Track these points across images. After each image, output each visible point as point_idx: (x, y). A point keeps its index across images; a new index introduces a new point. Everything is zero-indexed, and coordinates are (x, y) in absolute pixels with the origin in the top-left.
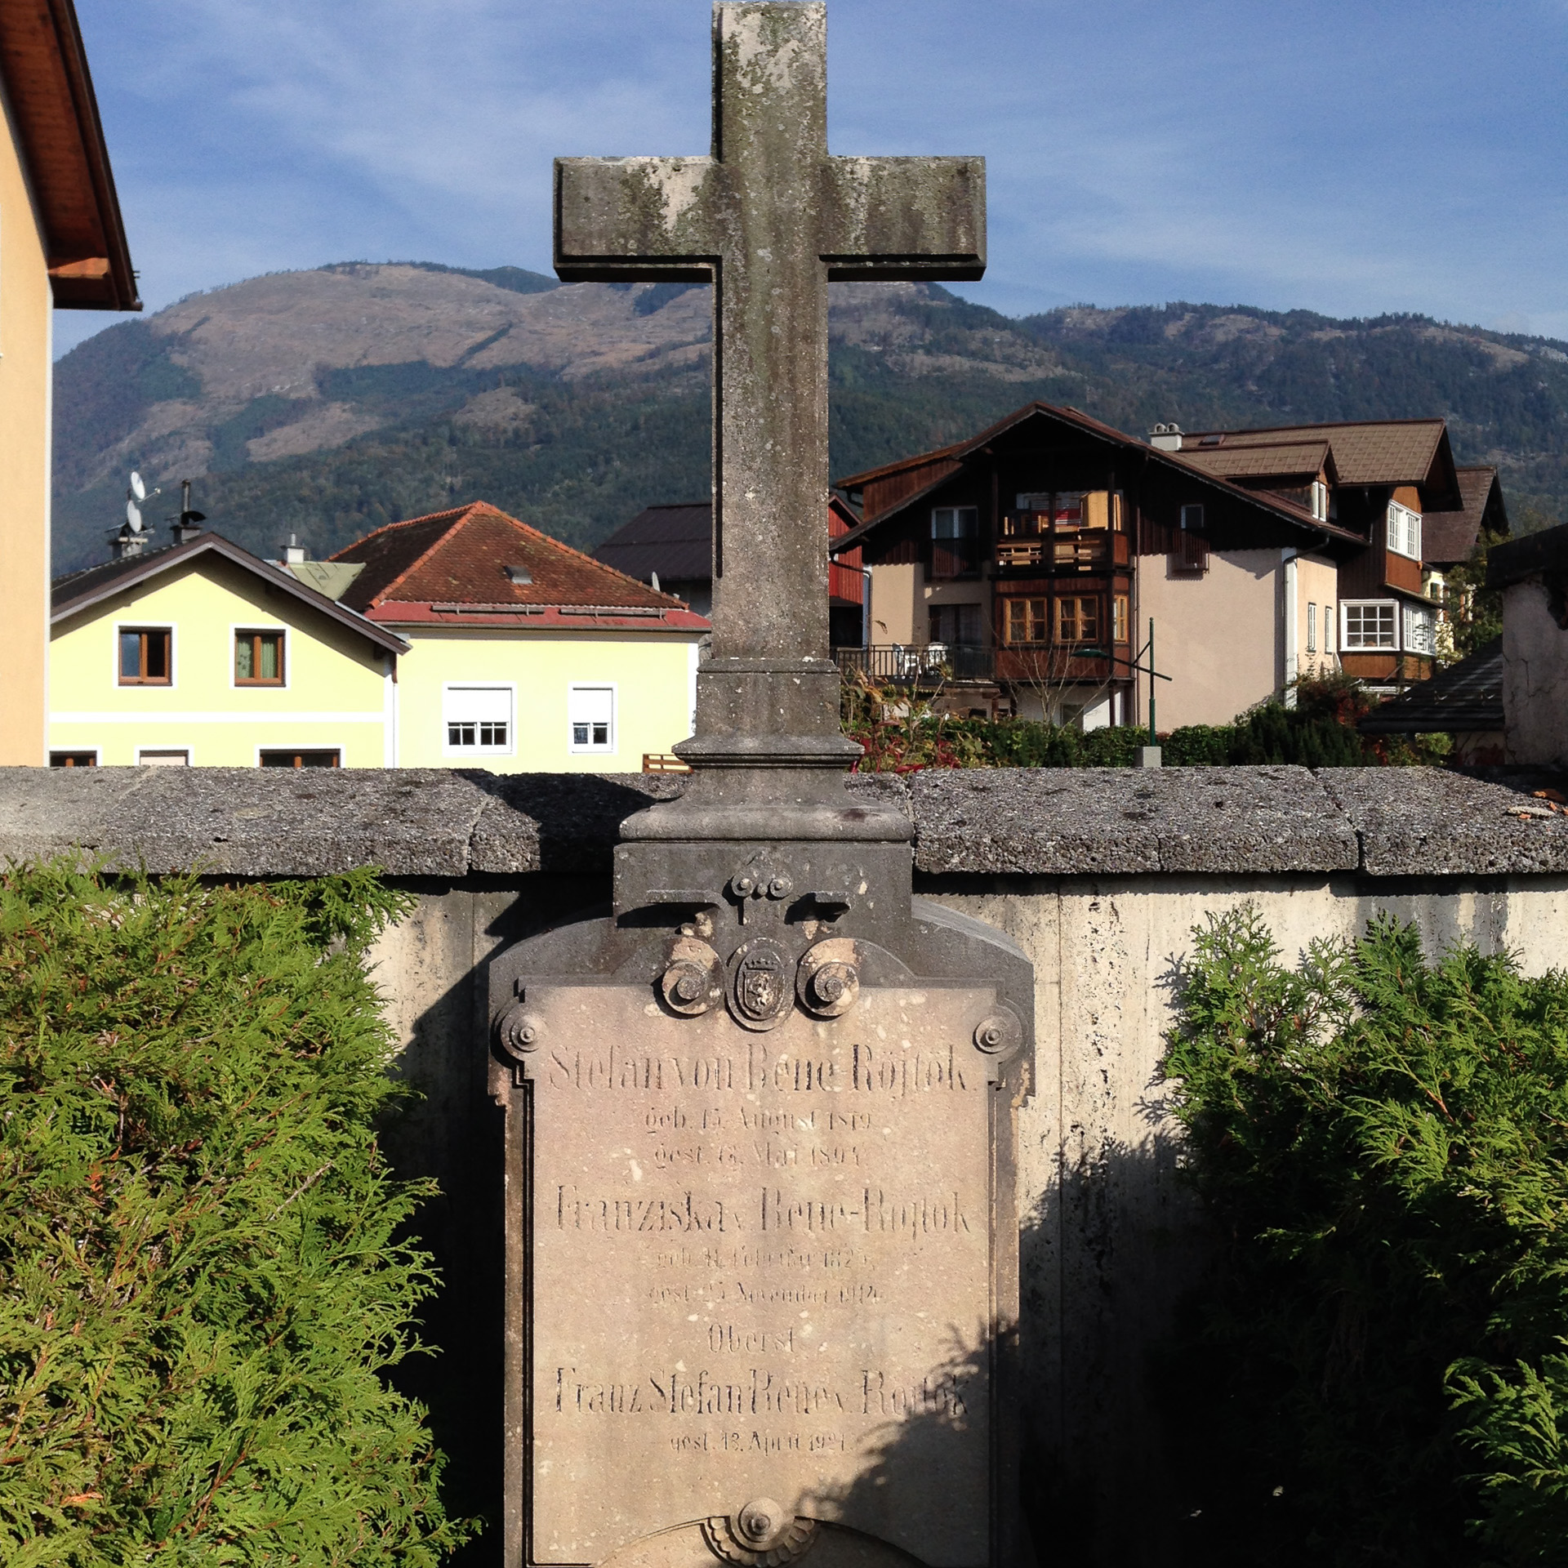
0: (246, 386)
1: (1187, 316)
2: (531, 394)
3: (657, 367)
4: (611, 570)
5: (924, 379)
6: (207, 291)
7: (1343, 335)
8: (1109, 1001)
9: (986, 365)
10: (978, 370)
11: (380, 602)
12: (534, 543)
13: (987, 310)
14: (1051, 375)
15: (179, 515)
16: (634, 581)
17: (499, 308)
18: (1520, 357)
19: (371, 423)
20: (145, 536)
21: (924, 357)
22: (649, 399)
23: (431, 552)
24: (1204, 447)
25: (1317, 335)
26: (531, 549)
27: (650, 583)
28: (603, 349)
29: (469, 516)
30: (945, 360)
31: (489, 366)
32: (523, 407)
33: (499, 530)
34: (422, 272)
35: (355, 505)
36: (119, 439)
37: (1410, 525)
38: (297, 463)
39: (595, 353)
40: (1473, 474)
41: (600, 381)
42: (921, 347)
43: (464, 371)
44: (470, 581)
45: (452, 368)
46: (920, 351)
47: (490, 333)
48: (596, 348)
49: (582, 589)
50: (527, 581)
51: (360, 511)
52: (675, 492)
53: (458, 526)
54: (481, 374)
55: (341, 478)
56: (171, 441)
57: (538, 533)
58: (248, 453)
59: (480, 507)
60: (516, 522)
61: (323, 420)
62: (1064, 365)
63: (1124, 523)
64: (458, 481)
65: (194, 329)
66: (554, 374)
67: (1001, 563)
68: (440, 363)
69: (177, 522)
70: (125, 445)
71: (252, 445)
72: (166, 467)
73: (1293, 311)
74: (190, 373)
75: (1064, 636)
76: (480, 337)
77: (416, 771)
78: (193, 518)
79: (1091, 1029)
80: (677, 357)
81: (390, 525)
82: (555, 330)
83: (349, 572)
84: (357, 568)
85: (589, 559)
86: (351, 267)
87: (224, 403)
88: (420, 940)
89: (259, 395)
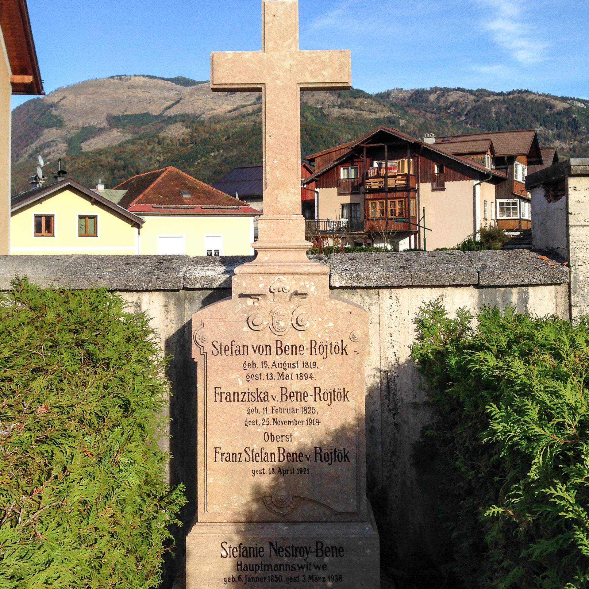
0: (80, 123)
1: (438, 92)
2: (189, 125)
3: (236, 114)
4: (220, 192)
5: (339, 118)
6: (65, 86)
7: (498, 98)
8: (396, 329)
9: (361, 112)
10: (358, 114)
11: (134, 204)
12: (191, 182)
13: (362, 91)
14: (386, 116)
15: (57, 172)
16: (229, 196)
17: (176, 92)
18: (566, 106)
19: (128, 137)
20: (44, 180)
21: (338, 110)
22: (234, 127)
23: (152, 185)
24: (444, 142)
25: (488, 98)
26: (190, 184)
27: (235, 197)
28: (216, 108)
29: (166, 172)
30: (346, 111)
31: (173, 114)
32: (186, 130)
33: (178, 177)
34: (147, 79)
35: (122, 168)
36: (32, 143)
37: (523, 170)
38: (100, 152)
39: (213, 109)
40: (547, 150)
41: (215, 119)
42: (337, 105)
43: (164, 117)
44: (167, 196)
45: (159, 115)
46: (336, 107)
47: (173, 102)
48: (213, 107)
49: (210, 199)
50: (188, 196)
51: (124, 170)
52: (244, 162)
53: (163, 175)
54: (170, 118)
55: (116, 159)
56: (52, 143)
57: (193, 178)
58: (81, 148)
59: (171, 168)
60: (184, 174)
61: (110, 135)
62: (391, 111)
63: (414, 172)
64: (161, 159)
65: (60, 101)
66: (197, 117)
67: (368, 187)
68: (154, 114)
69: (56, 175)
70: (34, 146)
71: (83, 145)
72: (50, 153)
73: (478, 89)
74: (59, 118)
75: (392, 215)
76: (170, 103)
77: (164, 256)
78: (62, 173)
79: (390, 338)
80: (244, 111)
81: (137, 176)
82: (198, 101)
83: (121, 193)
84: (124, 192)
85: (211, 188)
86: (120, 77)
87: (72, 129)
88: (167, 311)
89: (85, 126)
